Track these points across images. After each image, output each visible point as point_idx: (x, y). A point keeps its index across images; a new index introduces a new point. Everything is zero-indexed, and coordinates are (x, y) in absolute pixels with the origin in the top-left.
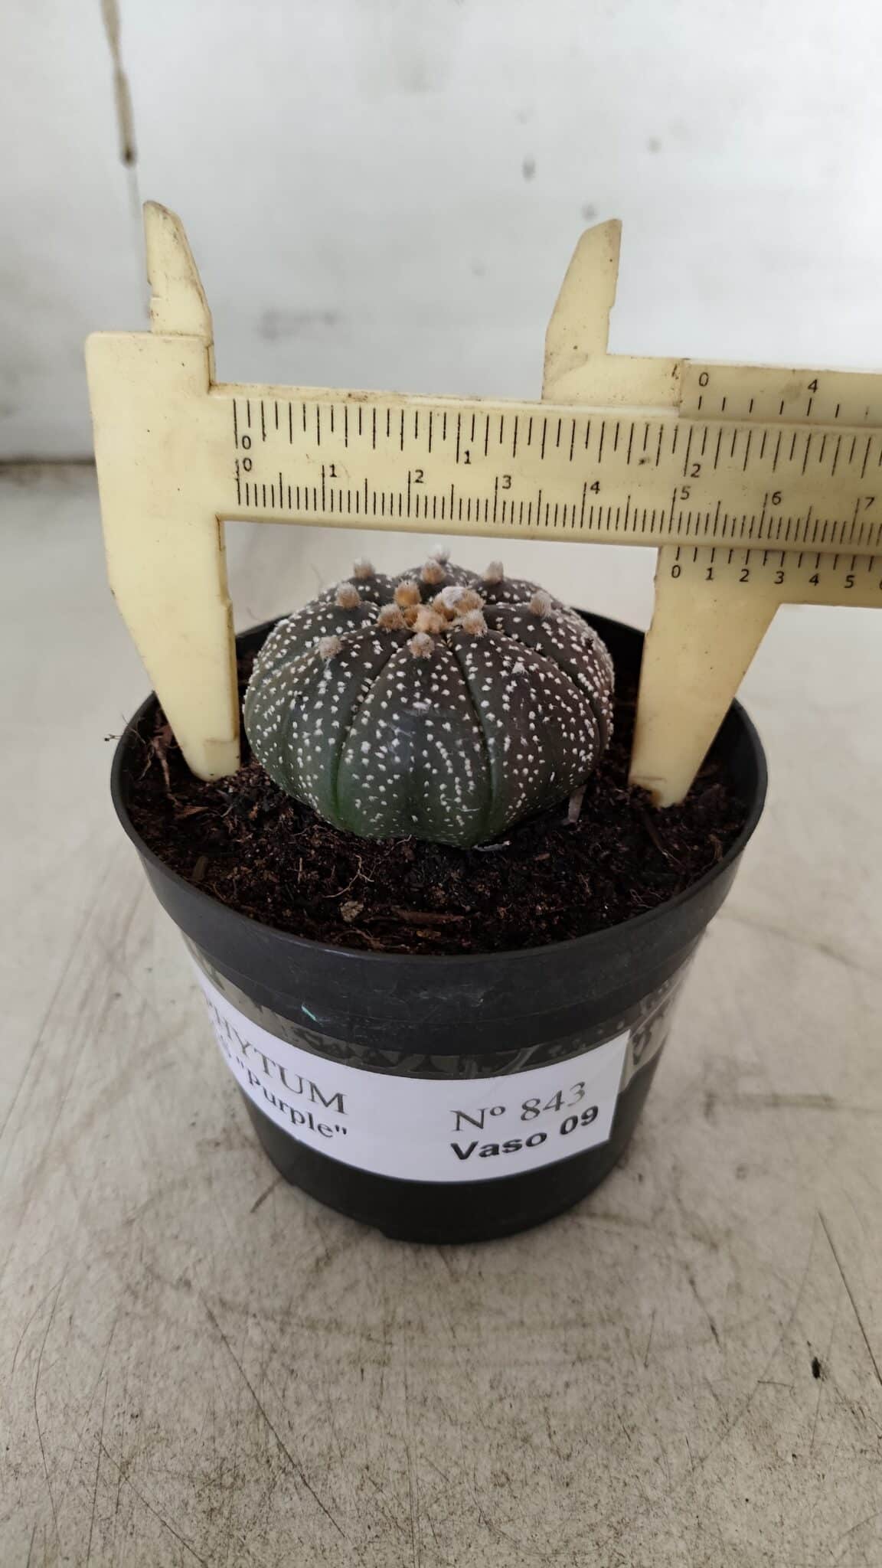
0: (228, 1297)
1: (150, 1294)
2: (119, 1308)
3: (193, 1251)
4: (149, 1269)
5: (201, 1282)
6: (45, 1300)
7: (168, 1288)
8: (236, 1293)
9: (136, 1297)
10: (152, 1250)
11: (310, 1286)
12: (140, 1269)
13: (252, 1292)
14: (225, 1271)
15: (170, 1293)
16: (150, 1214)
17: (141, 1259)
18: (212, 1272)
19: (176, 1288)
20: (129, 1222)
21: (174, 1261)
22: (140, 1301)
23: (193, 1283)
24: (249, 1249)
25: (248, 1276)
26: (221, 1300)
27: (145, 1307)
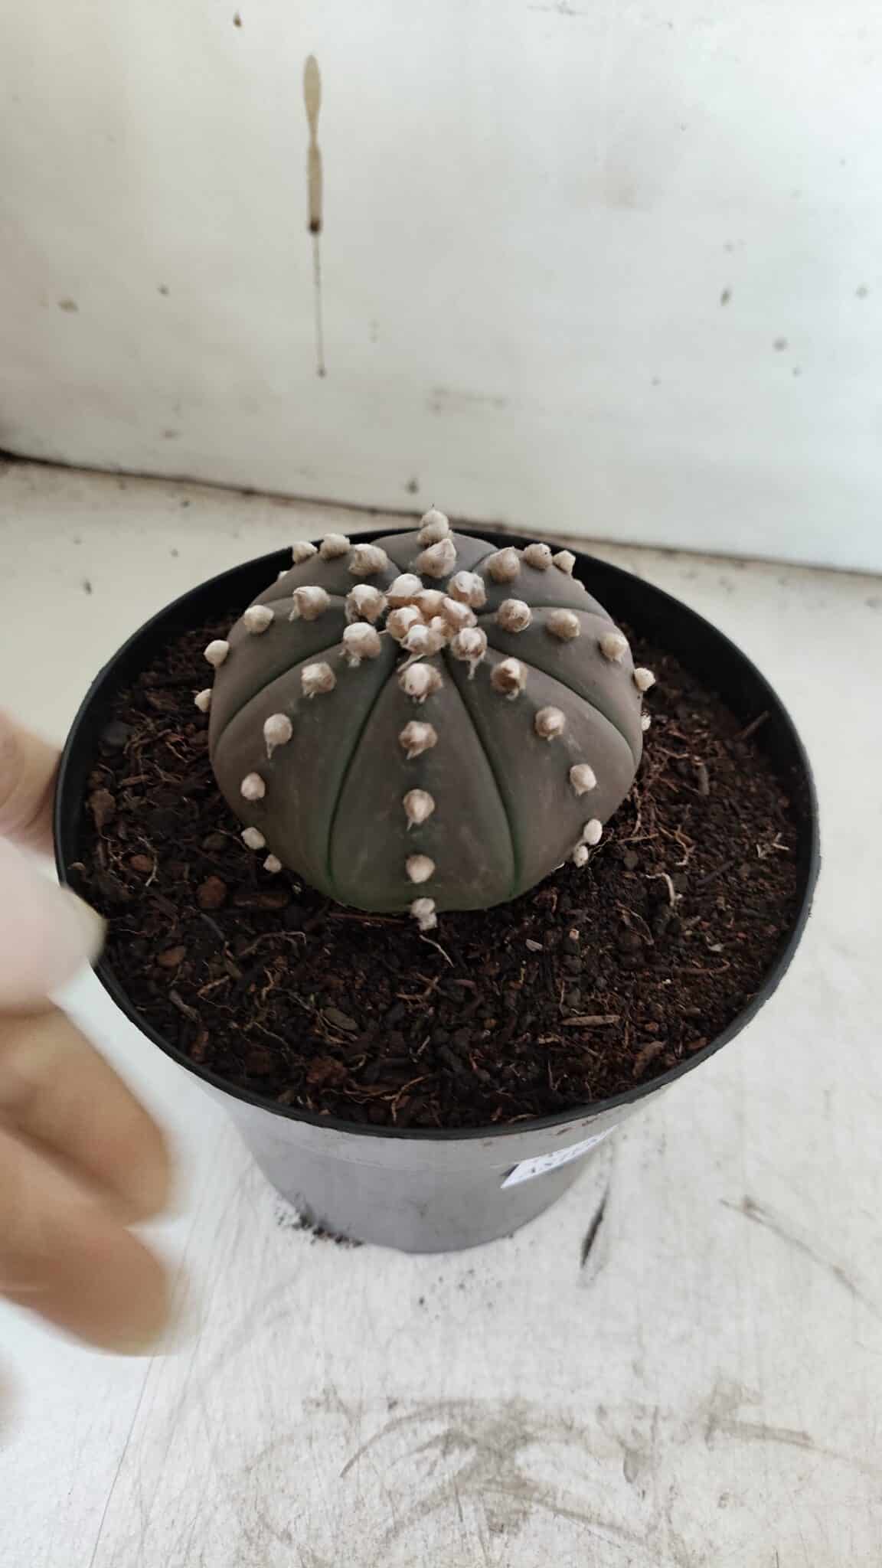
0: (319, 1554)
1: (261, 1542)
2: (238, 1551)
3: (296, 1505)
4: (262, 1517)
5: (300, 1537)
6: (182, 1536)
7: (274, 1537)
8: (325, 1553)
9: (251, 1544)
10: (264, 1500)
11: (380, 1555)
12: (254, 1517)
13: (337, 1552)
14: (317, 1530)
15: (276, 1543)
16: (264, 1464)
17: (256, 1508)
18: (308, 1527)
19: (281, 1539)
20: (248, 1470)
21: (281, 1514)
22: (254, 1547)
23: (294, 1536)
24: (337, 1511)
25: (335, 1537)
26: (313, 1557)
27: (257, 1555)
